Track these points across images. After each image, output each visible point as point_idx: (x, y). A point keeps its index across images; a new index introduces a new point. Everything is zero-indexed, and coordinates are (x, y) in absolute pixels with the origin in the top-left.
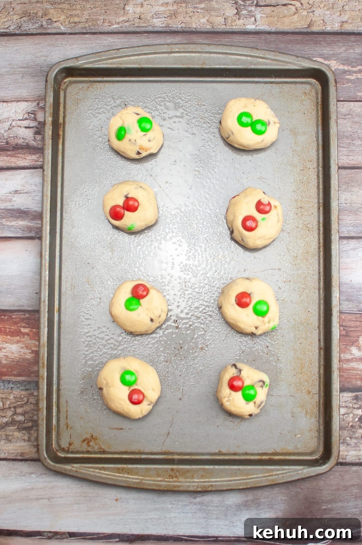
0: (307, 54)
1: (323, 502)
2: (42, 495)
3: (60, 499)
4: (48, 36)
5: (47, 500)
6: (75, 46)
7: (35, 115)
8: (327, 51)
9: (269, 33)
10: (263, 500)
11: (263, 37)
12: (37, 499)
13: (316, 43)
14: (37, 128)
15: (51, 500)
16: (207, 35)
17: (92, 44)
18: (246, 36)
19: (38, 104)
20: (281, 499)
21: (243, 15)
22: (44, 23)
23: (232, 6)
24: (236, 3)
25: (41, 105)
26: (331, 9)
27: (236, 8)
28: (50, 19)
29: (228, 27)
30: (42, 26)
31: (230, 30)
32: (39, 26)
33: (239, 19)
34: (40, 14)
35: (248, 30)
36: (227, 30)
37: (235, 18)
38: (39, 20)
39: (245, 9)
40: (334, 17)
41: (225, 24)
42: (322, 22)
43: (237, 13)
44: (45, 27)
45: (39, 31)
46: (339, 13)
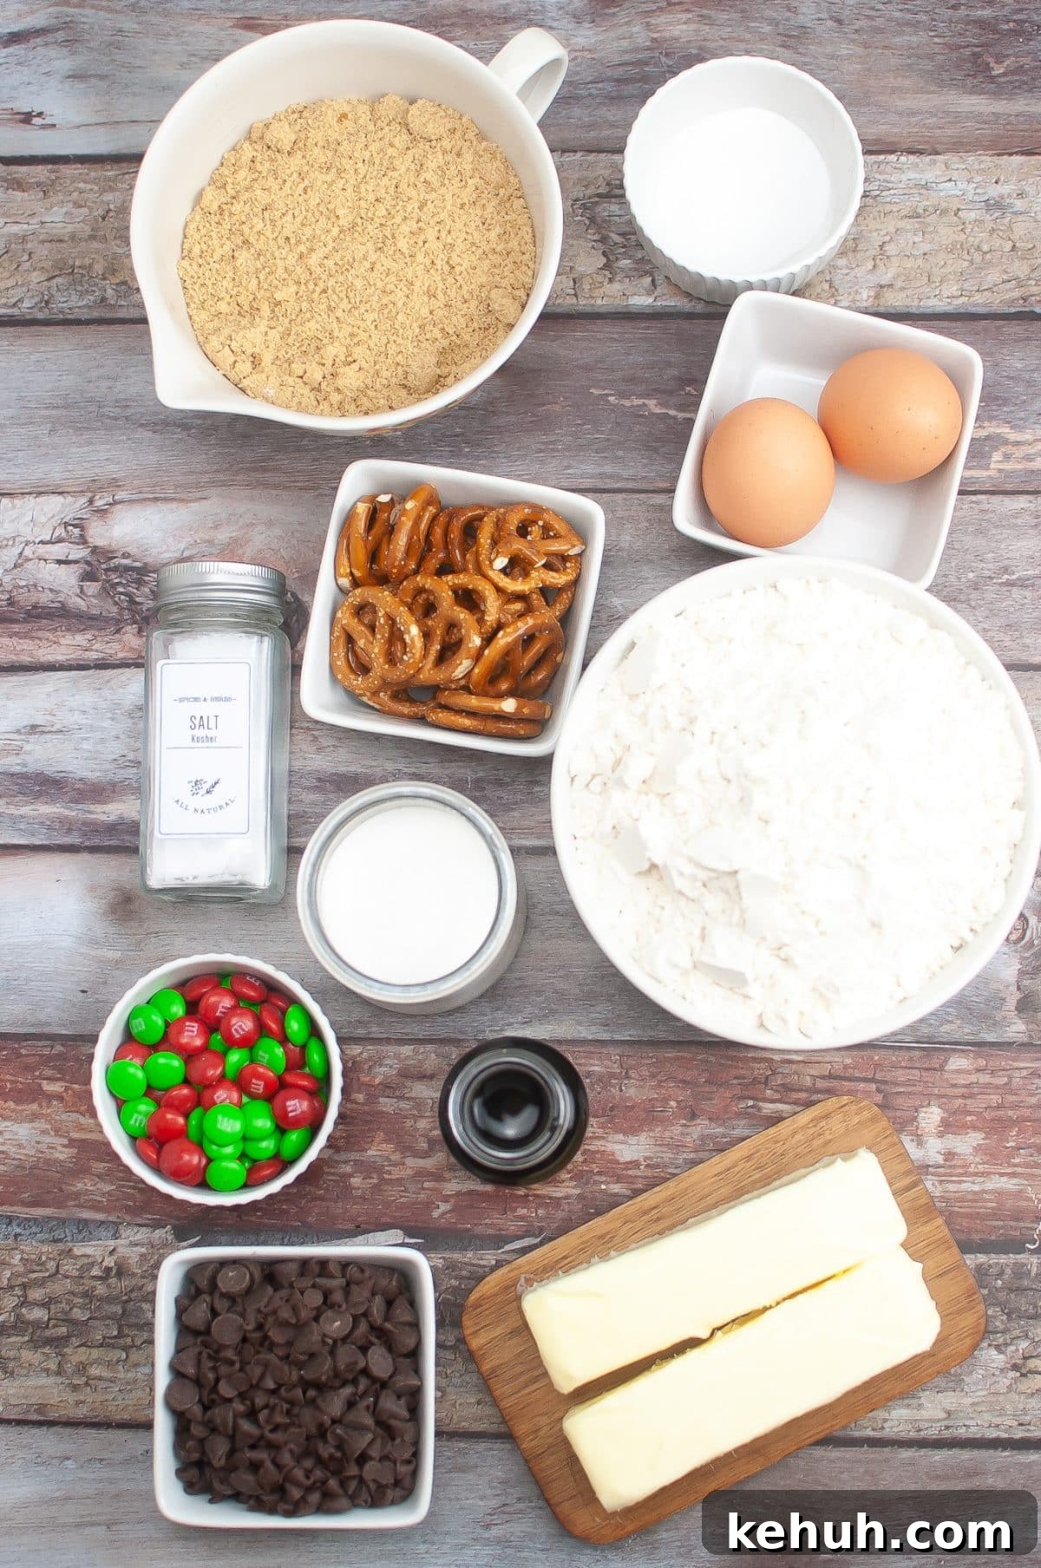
2: (92, 1514)
3: (137, 1526)
4: (118, 327)
5: (104, 1527)
7: (83, 528)
9: (689, 316)
11: (672, 326)
12: (79, 1524)
14: (88, 564)
15: (114, 1527)
18: (629, 325)
19: (91, 502)
21: (622, 269)
22: (110, 292)
23: (593, 247)
24: (604, 240)
25: (99, 503)
26: (850, 254)
27: (604, 254)
28: (124, 283)
29: (581, 302)
30: (103, 299)
31: (589, 309)
32: (95, 302)
33: (611, 280)
34: (98, 269)
35: (633, 310)
36: (580, 308)
37: (600, 279)
38: (96, 285)
39: (626, 255)
40: (860, 272)
41: (576, 295)
42: (826, 286)
43: (607, 266)
44: (112, 302)
45: (95, 314)
46: (870, 265)
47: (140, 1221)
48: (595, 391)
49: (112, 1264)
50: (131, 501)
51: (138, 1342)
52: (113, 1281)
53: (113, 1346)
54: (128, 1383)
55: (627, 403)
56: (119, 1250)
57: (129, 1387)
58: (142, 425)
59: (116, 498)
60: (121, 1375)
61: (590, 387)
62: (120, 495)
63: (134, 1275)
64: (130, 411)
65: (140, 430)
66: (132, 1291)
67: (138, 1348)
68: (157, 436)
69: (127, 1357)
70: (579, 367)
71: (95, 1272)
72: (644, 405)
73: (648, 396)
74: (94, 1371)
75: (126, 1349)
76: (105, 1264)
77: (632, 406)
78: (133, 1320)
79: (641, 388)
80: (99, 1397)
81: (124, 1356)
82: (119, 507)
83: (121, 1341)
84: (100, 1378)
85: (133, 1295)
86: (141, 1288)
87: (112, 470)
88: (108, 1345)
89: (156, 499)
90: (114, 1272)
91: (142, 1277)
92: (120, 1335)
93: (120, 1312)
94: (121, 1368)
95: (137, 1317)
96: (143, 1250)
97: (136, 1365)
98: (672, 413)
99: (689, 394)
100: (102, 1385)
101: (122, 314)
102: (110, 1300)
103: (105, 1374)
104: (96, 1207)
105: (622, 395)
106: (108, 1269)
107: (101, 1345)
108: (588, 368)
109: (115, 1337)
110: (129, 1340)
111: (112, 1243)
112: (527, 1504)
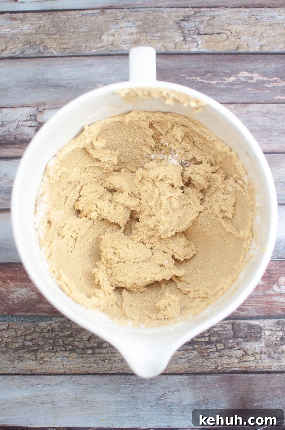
0: (237, 69)
1: (255, 401)
2: (46, 400)
3: (60, 403)
4: (44, 59)
5: (50, 404)
6: (64, 66)
7: (35, 117)
8: (251, 66)
9: (208, 54)
10: (210, 401)
11: (203, 57)
12: (43, 403)
13: (242, 61)
14: (37, 127)
15: (53, 404)
16: (162, 56)
17: (77, 63)
18: (191, 56)
19: (38, 109)
20: (224, 400)
21: (188, 41)
22: (41, 49)
23: (180, 35)
24: (183, 32)
25: (40, 109)
26: (253, 36)
27: (183, 36)
28: (46, 46)
29: (177, 50)
30: (40, 51)
31: (179, 52)
32: (37, 52)
33: (185, 44)
34: (38, 42)
35: (192, 52)
36: (177, 52)
37: (182, 43)
38: (37, 47)
39: (189, 37)
40: (255, 41)
41: (175, 48)
42: (246, 45)
43: (184, 40)
44: (42, 52)
45: (37, 55)
46: (258, 39)
47: (57, 315)
48: (182, 75)
49: (50, 328)
50: (49, 109)
51: (58, 351)
52: (50, 333)
53: (51, 352)
54: (56, 362)
55: (191, 78)
56: (52, 324)
57: (56, 364)
58: (52, 87)
59: (45, 108)
60: (54, 360)
61: (180, 74)
62: (46, 107)
63: (56, 331)
64: (48, 83)
65: (51, 88)
66: (56, 336)
67: (58, 352)
68: (56, 90)
69: (55, 355)
70: (177, 68)
71: (45, 331)
72: (196, 79)
73: (197, 76)
74: (46, 359)
75: (55, 352)
76: (48, 328)
77: (193, 79)
78: (57, 344)
79: (195, 74)
80: (48, 366)
81: (54, 354)
82: (46, 110)
83: (53, 350)
84: (48, 361)
85: (56, 337)
86: (59, 335)
87: (43, 100)
88: (50, 352)
89: (56, 108)
90: (51, 330)
91: (59, 332)
92: (53, 349)
93: (53, 342)
94: (53, 358)
95: (58, 343)
96: (59, 324)
97: (58, 357)
98: (204, 81)
99: (209, 76)
100: (48, 363)
101: (45, 55)
102: (50, 338)
103: (49, 360)
104: (45, 312)
105: (190, 76)
106: (49, 330)
107: (48, 352)
108: (180, 69)
109: (51, 349)
110: (56, 350)
111: (50, 322)
112: (171, 393)
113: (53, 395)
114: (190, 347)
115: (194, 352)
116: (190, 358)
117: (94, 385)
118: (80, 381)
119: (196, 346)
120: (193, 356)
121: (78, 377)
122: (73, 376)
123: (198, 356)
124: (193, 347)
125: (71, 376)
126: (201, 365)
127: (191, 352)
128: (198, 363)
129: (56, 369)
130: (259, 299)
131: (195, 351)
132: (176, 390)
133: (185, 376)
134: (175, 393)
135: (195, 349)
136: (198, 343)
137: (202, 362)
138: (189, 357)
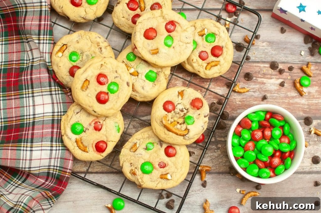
112: (194, 192)
113: (76, 193)
114: (214, 147)
115: (217, 151)
116: (214, 157)
117: (117, 183)
118: (103, 180)
119: (220, 146)
120: (217, 155)
121: (101, 175)
122: (96, 175)
123: (221, 156)
124: (216, 147)
125: (93, 174)
126: (224, 164)
127: (215, 152)
128: (221, 162)
129: (78, 167)
130: (281, 101)
131: (219, 151)
132: (199, 190)
133: (208, 175)
134: (198, 192)
135: (218, 148)
136: (221, 143)
137: (225, 161)
138: (212, 157)
